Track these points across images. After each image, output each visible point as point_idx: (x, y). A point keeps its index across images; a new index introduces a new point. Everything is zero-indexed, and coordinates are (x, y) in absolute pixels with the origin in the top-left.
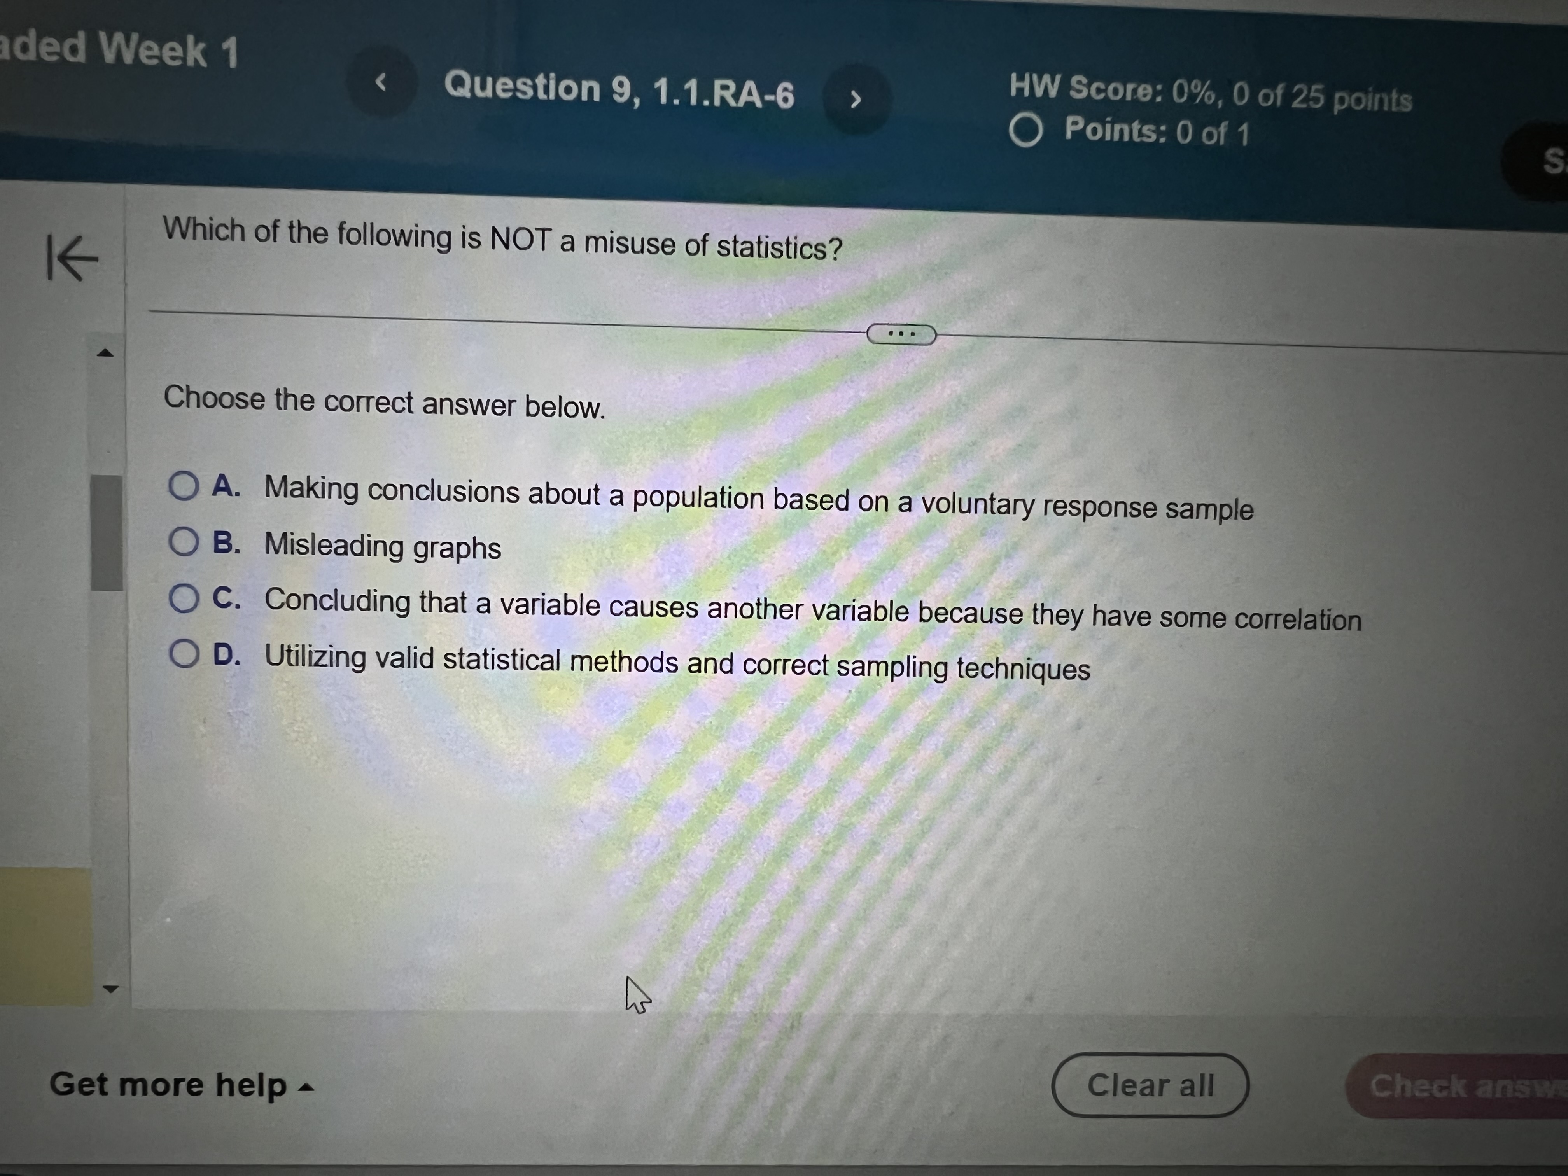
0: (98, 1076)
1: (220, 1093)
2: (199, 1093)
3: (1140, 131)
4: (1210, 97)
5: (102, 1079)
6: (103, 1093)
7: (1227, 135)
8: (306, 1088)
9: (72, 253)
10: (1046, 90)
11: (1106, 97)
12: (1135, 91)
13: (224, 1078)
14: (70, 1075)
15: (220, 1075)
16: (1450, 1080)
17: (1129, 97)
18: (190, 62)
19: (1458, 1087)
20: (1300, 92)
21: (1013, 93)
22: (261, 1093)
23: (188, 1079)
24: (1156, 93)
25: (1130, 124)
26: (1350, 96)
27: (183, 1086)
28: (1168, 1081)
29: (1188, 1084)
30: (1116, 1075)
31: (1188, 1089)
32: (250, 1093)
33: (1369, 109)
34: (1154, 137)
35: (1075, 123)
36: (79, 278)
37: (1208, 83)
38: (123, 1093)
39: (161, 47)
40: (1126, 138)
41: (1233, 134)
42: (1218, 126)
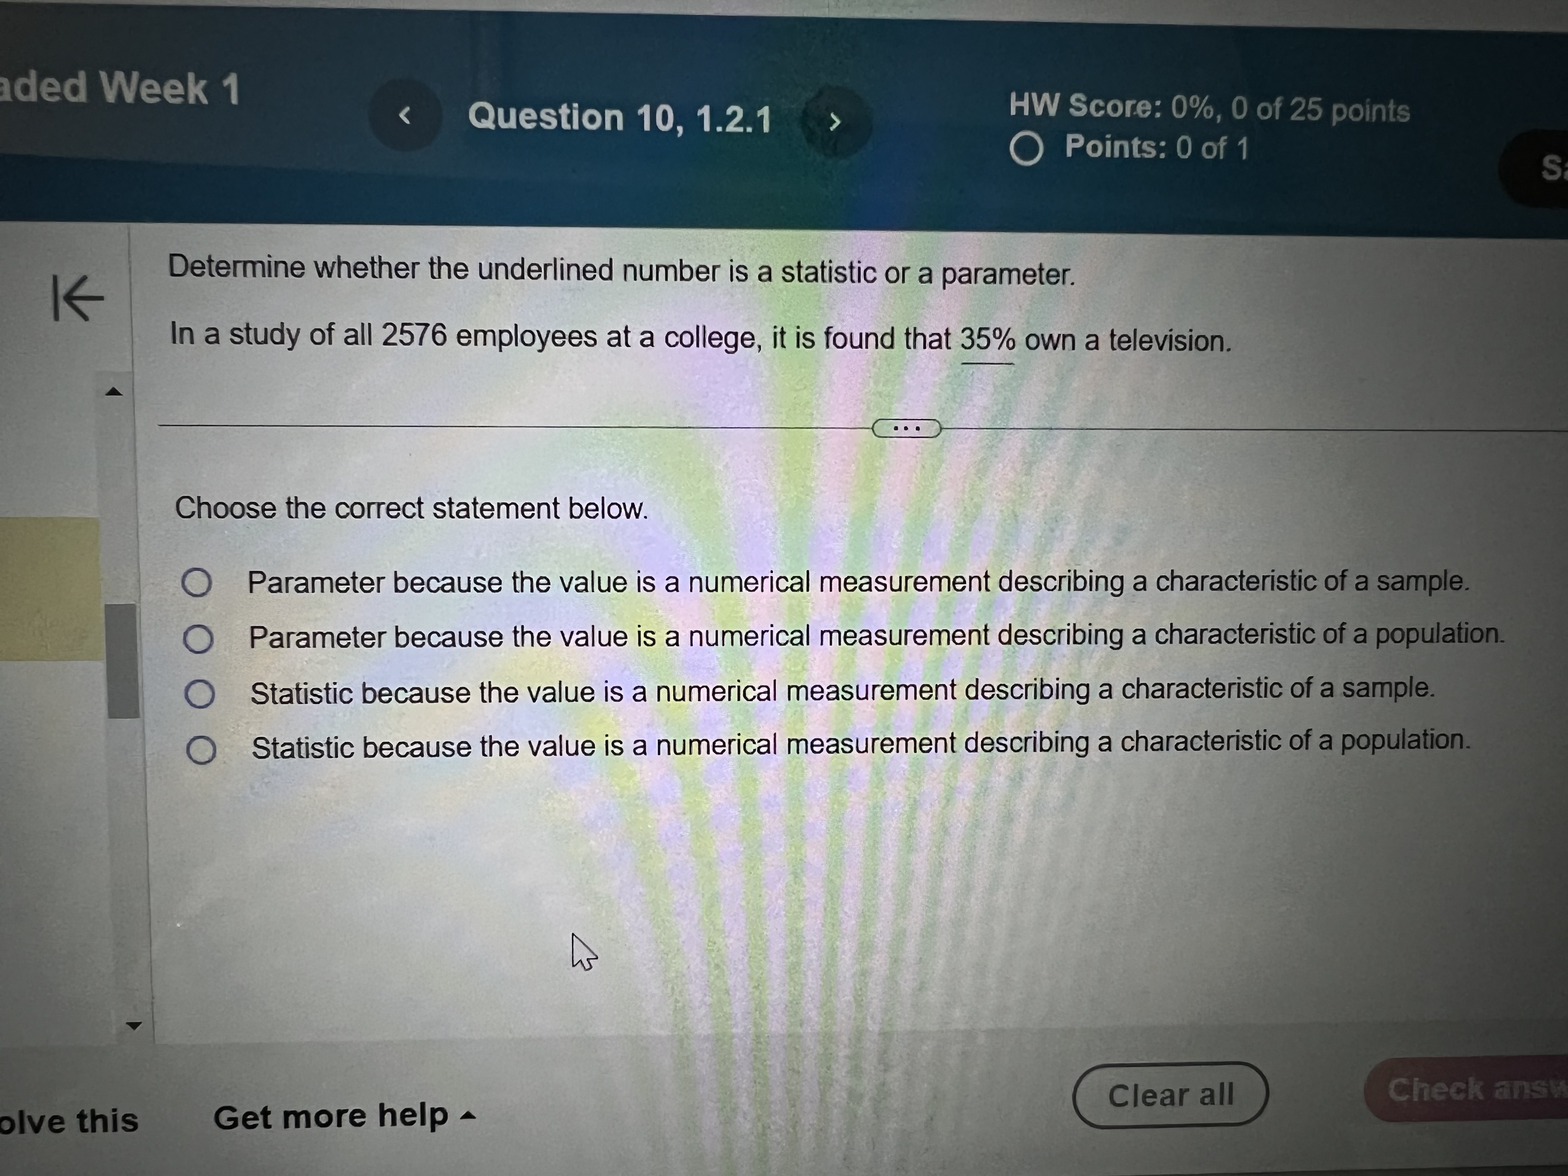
3: (1140, 147)
4: (1208, 112)
7: (1226, 149)
9: (78, 293)
10: (1045, 108)
12: (1134, 108)
16: (1467, 1083)
17: (1128, 114)
18: (192, 101)
19: (1475, 1090)
20: (1299, 104)
24: (1155, 109)
25: (1130, 139)
26: (1348, 108)
28: (1187, 1090)
29: (1208, 1093)
30: (1136, 1086)
31: (1208, 1097)
33: (1367, 120)
34: (1154, 153)
36: (86, 318)
37: (1207, 98)
39: (162, 86)
40: (1127, 155)
42: (1217, 140)
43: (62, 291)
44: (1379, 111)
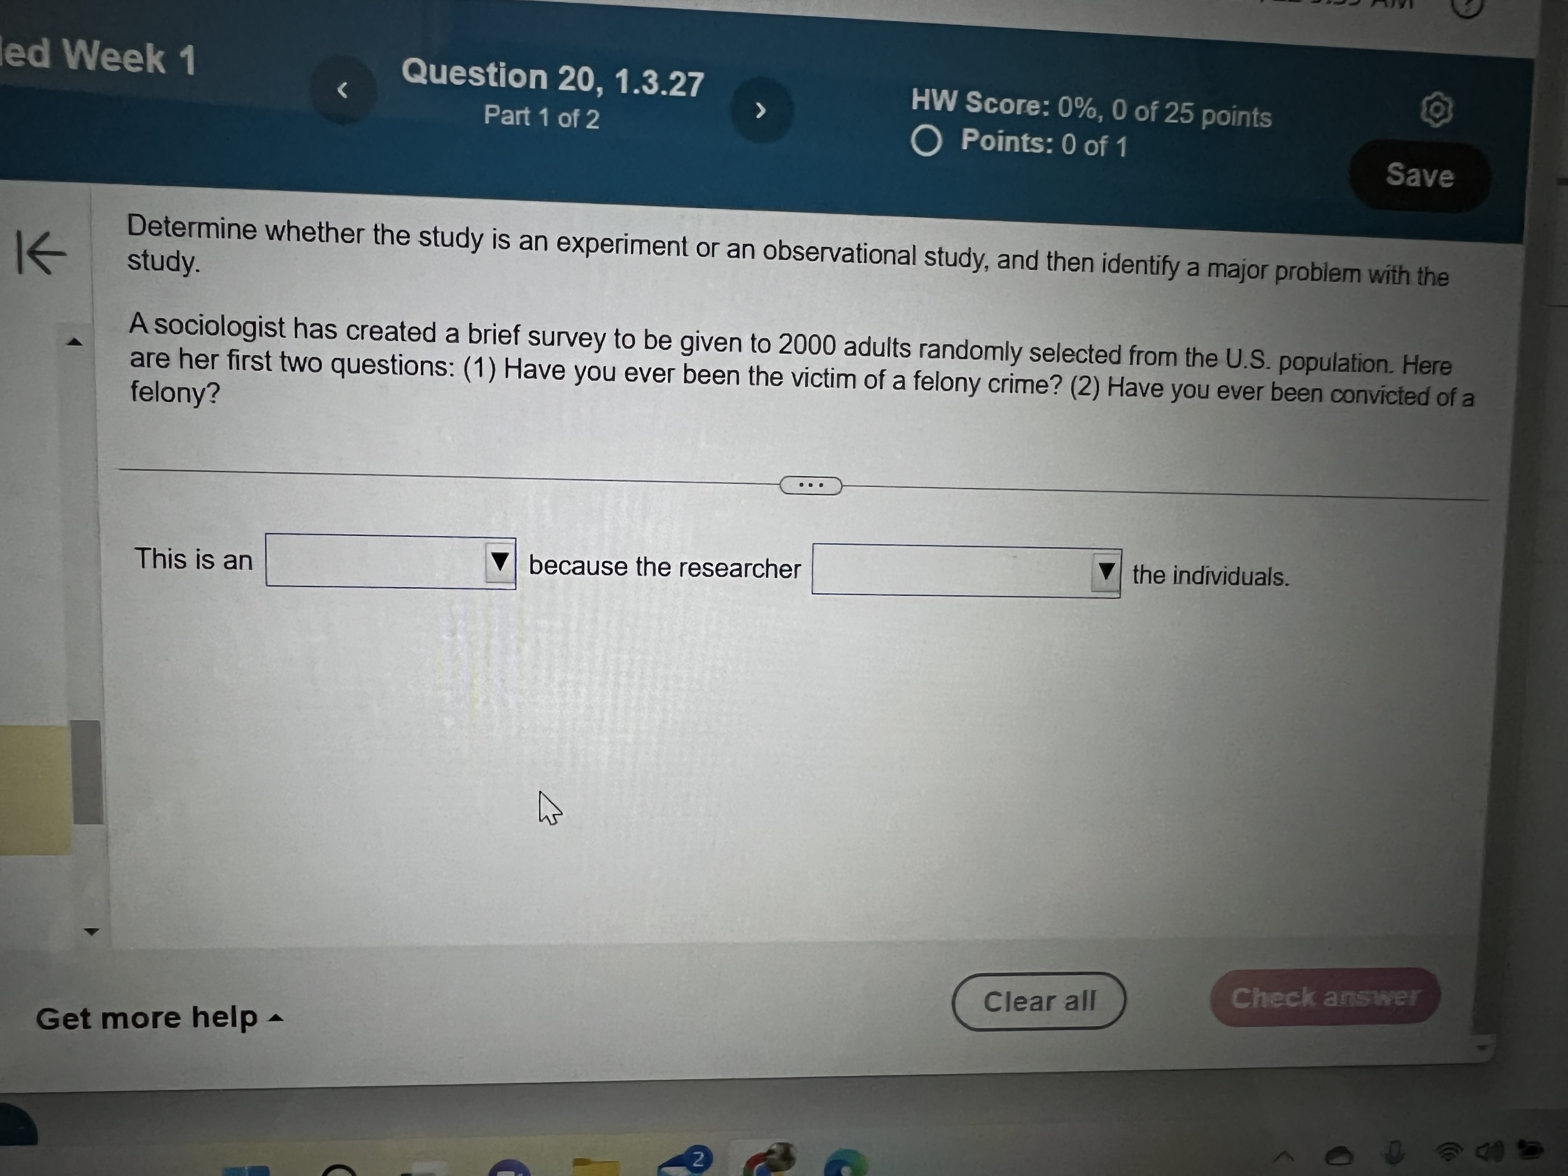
0: (81, 1011)
1: (196, 1024)
2: (176, 1025)
3: (1029, 142)
4: (1091, 113)
5: (85, 1014)
6: (86, 1026)
7: (1107, 147)
8: (276, 1018)
9: (42, 248)
10: (944, 105)
11: (999, 112)
12: (1024, 106)
13: (199, 1010)
14: (54, 1011)
15: (195, 1008)
16: (1300, 992)
17: (1019, 112)
18: (150, 70)
19: (1308, 998)
20: (1173, 108)
21: (915, 107)
22: (234, 1024)
23: (165, 1013)
24: (1043, 108)
25: (1020, 136)
26: (1217, 112)
27: (161, 1020)
28: (1054, 997)
29: (1072, 999)
30: (1008, 993)
31: (1073, 1003)
32: (224, 1024)
33: (1233, 124)
34: (1042, 149)
35: (971, 135)
36: (48, 272)
37: (1090, 99)
38: (105, 1026)
39: (122, 55)
40: (1017, 150)
41: (1112, 147)
42: (1098, 139)
43: (26, 247)
44: (1244, 117)
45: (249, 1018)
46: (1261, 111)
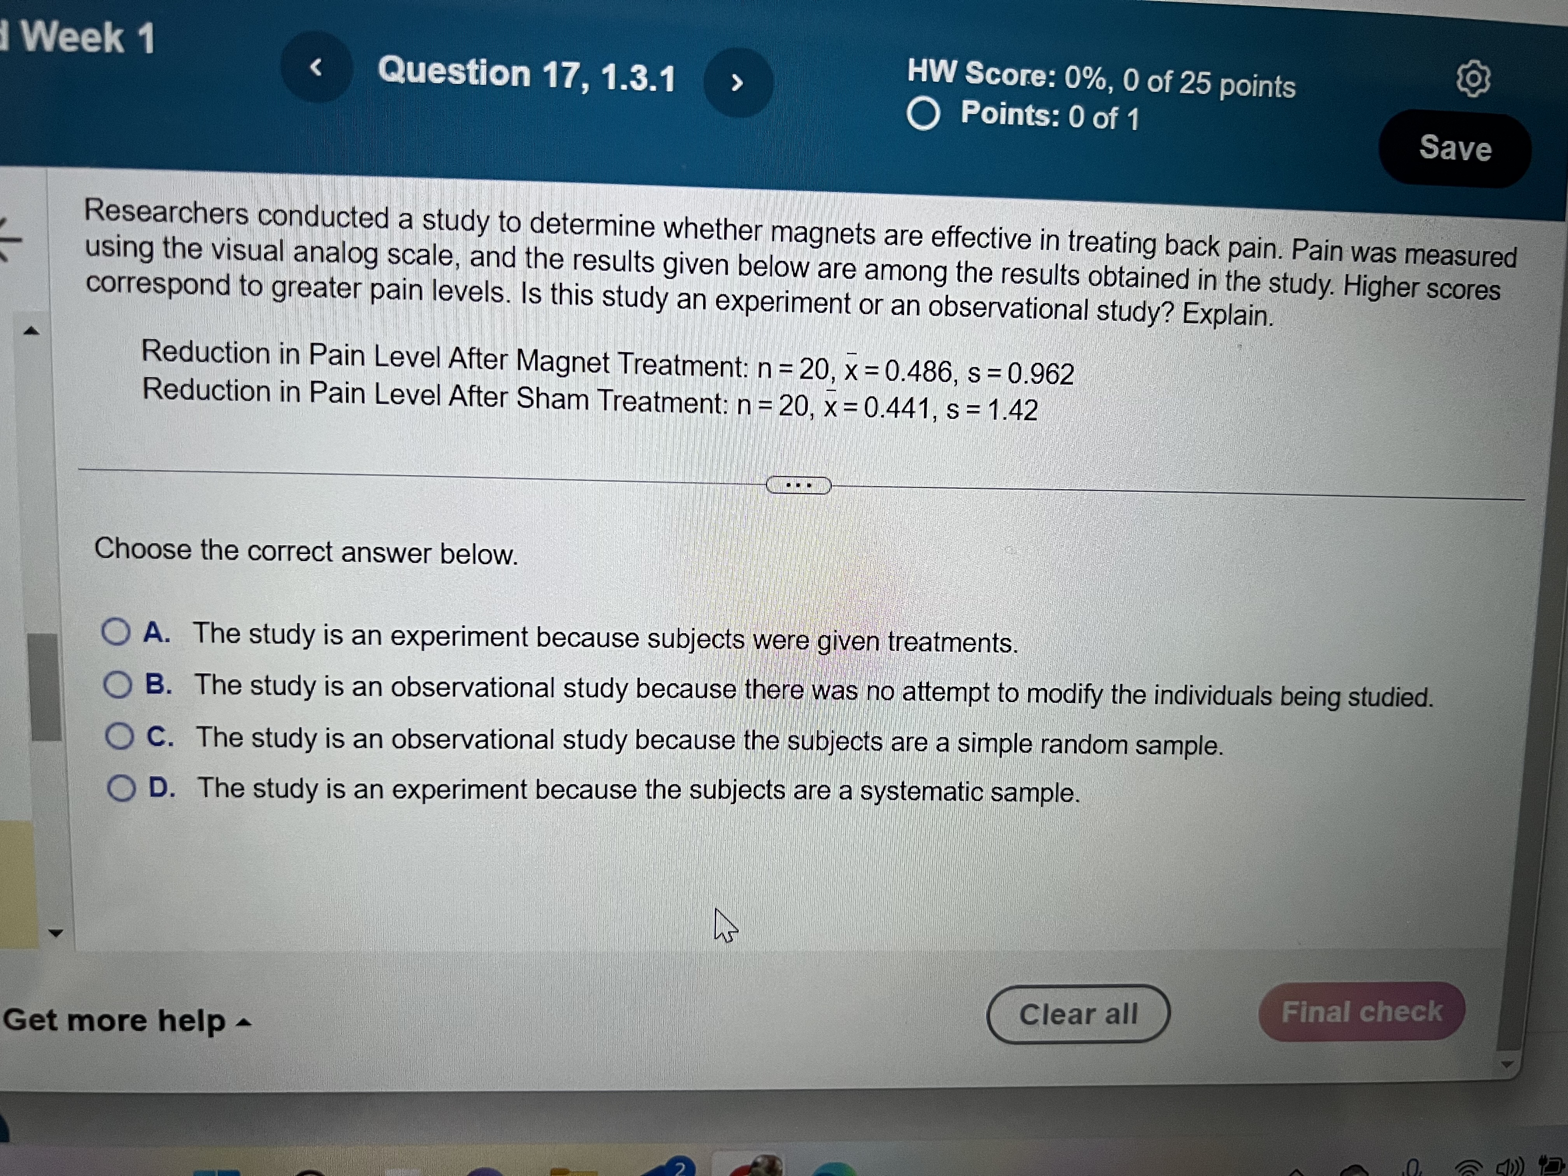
0: (48, 1013)
1: (162, 1028)
2: (143, 1028)
5: (51, 1016)
6: (53, 1028)
8: (244, 1023)
11: (1001, 82)
13: (166, 1014)
14: (21, 1012)
15: (161, 1012)
21: (911, 78)
22: (201, 1028)
23: (131, 1016)
27: (127, 1022)
32: (191, 1028)
35: (971, 107)
38: (71, 1028)
41: (1123, 120)
45: (216, 1023)
46: (1283, 80)
